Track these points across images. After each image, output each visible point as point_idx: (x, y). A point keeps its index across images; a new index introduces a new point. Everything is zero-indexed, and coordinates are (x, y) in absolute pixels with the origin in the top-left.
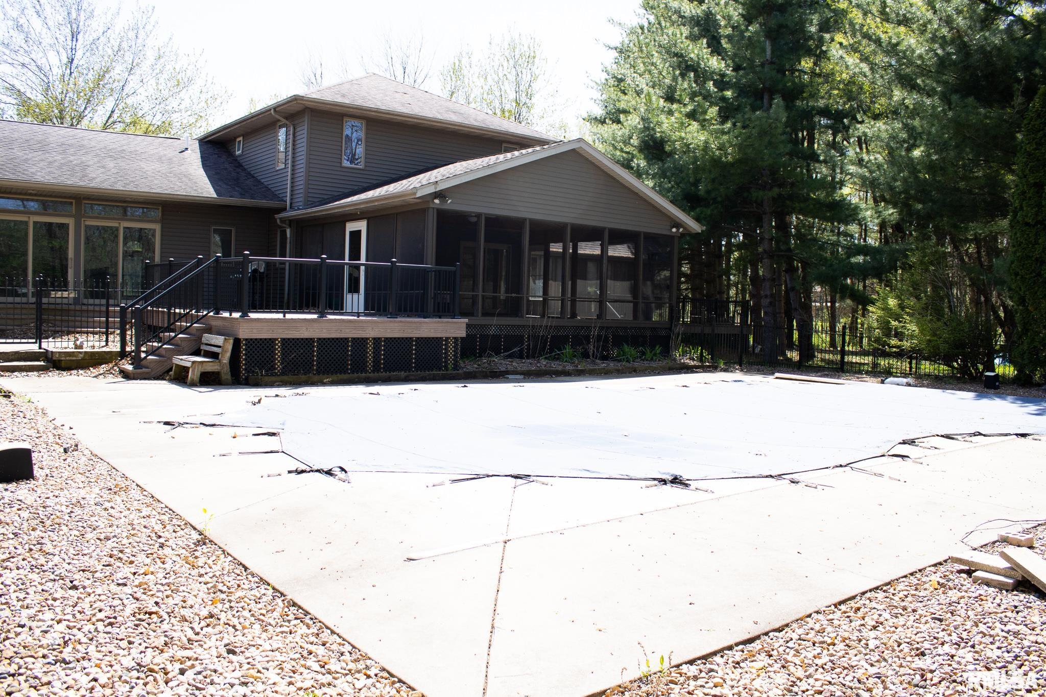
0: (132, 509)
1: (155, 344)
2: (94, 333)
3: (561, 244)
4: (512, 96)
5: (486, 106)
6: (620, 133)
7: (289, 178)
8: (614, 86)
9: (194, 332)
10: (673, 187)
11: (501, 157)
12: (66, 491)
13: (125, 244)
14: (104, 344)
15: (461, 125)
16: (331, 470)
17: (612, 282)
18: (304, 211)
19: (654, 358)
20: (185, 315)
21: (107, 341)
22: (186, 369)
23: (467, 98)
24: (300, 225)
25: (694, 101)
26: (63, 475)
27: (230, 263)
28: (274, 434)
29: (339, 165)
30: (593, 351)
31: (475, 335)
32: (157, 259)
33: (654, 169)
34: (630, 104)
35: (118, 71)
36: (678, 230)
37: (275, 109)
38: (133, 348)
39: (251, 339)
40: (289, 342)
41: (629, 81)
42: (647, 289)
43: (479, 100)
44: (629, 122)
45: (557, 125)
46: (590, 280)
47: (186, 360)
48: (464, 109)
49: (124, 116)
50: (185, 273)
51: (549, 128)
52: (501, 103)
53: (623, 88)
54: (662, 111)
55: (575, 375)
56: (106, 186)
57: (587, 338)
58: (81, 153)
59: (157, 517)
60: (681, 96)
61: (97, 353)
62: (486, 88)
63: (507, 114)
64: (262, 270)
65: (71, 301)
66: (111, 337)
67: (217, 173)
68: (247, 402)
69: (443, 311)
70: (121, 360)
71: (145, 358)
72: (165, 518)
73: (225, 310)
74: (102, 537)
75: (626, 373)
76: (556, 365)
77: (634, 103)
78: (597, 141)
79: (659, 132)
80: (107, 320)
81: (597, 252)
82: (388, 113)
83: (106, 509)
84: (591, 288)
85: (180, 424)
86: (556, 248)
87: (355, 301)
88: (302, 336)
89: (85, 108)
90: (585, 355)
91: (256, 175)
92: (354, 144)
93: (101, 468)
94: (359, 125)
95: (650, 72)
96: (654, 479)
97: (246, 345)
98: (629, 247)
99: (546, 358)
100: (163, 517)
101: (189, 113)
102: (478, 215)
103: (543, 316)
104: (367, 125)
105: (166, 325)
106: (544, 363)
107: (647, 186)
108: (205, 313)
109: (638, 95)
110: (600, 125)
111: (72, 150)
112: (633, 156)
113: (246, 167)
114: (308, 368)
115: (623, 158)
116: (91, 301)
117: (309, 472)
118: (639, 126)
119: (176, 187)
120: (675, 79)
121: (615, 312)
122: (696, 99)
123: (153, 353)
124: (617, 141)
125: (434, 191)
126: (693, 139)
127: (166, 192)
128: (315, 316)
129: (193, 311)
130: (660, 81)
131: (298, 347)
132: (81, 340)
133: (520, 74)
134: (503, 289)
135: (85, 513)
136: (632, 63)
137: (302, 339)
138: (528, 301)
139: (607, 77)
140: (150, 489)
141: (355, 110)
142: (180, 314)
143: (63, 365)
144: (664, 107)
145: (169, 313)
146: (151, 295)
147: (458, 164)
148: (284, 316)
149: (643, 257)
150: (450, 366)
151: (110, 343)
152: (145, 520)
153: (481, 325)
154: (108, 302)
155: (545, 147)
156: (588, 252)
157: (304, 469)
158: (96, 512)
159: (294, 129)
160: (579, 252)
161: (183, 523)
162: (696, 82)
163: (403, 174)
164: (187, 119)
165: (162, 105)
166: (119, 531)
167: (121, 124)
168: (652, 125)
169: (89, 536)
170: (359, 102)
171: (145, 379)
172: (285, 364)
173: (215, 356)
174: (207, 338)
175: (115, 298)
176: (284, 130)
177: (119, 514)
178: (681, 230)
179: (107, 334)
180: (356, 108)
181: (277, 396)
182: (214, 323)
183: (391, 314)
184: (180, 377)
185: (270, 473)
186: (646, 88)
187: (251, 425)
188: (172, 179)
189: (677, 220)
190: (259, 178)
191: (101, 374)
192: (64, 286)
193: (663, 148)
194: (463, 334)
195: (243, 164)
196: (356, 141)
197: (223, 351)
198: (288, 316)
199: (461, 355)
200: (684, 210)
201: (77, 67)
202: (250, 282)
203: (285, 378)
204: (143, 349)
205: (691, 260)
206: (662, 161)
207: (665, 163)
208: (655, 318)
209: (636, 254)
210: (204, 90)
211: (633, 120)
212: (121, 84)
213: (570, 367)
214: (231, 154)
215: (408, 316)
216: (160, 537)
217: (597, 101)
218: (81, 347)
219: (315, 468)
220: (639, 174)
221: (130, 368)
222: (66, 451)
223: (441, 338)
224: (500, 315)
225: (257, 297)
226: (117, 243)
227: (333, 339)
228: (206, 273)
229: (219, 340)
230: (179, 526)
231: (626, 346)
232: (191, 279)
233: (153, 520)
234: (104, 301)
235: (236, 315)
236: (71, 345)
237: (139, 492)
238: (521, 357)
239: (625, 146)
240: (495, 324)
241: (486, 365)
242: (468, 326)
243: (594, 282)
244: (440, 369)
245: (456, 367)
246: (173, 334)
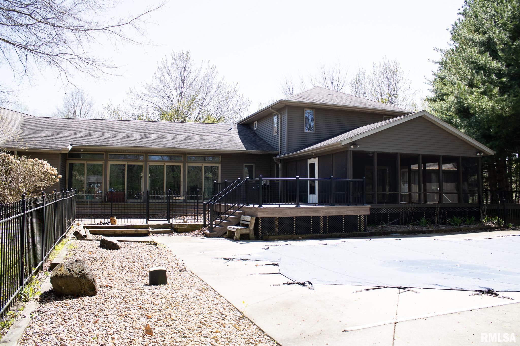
0: (210, 300)
1: (219, 221)
2: (192, 216)
3: (417, 165)
4: (387, 91)
5: (373, 98)
6: (444, 106)
7: (279, 139)
8: (439, 82)
9: (237, 215)
10: (476, 131)
11: (383, 123)
12: (181, 290)
13: (205, 174)
14: (196, 220)
15: (362, 108)
16: (304, 283)
17: (445, 183)
18: (287, 155)
19: (471, 223)
20: (233, 206)
21: (198, 219)
22: (233, 233)
23: (364, 94)
24: (286, 162)
25: (485, 85)
26: (179, 282)
27: (252, 181)
28: (275, 265)
29: (303, 132)
30: (437, 220)
31: (375, 213)
32: (219, 180)
33: (465, 123)
34: (449, 90)
35: (201, 95)
36: (480, 154)
37: (271, 107)
38: (209, 222)
39: (264, 218)
40: (282, 219)
41: (447, 78)
42: (465, 187)
43: (370, 95)
44: (449, 100)
45: (411, 104)
46: (433, 183)
47: (233, 228)
48: (363, 100)
49: (204, 115)
50: (232, 187)
51: (406, 106)
52: (381, 96)
53: (444, 83)
54: (467, 92)
55: (428, 233)
56: (196, 147)
57: (434, 213)
58: (186, 133)
59: (221, 304)
60: (477, 83)
61: (194, 225)
62: (373, 89)
63: (385, 101)
64: (268, 184)
65: (182, 201)
66: (199, 217)
67: (245, 139)
68: (262, 248)
69: (357, 201)
70: (204, 228)
71: (215, 227)
72: (225, 305)
73: (251, 204)
74: (197, 313)
75: (455, 232)
76: (417, 228)
77: (451, 89)
78: (432, 111)
79: (466, 104)
80: (198, 210)
81: (436, 168)
82: (326, 105)
83: (198, 300)
84: (434, 187)
85: (231, 259)
86: (414, 167)
87: (313, 198)
88: (288, 216)
89: (187, 113)
90: (433, 223)
91: (263, 139)
92: (310, 121)
93: (196, 280)
94: (312, 112)
95: (459, 73)
96: (477, 291)
97: (261, 220)
98: (453, 165)
99: (412, 225)
100: (224, 305)
101: (232, 112)
102: (373, 153)
103: (409, 202)
104: (316, 111)
105: (224, 212)
106: (411, 227)
107: (461, 132)
108: (242, 205)
109: (453, 85)
110: (433, 103)
111: (182, 133)
112: (453, 117)
113: (259, 135)
114: (291, 231)
115: (447, 118)
116: (191, 201)
117: (293, 284)
118: (455, 101)
119: (227, 146)
120: (473, 75)
121: (447, 199)
122: (486, 84)
123: (218, 225)
124: (443, 110)
125: (350, 142)
126: (485, 105)
127: (223, 149)
128: (294, 206)
129: (236, 205)
130: (464, 77)
131: (286, 221)
132: (186, 219)
133: (390, 81)
134: (387, 189)
135: (189, 301)
136: (449, 69)
137: (288, 217)
138: (401, 195)
139: (436, 78)
140: (218, 290)
141: (309, 105)
142: (230, 206)
143: (179, 230)
144: (468, 90)
145: (225, 205)
146: (217, 197)
147: (362, 128)
148: (279, 206)
149: (462, 169)
150: (362, 230)
151: (199, 220)
152: (216, 306)
153: (377, 208)
154: (198, 201)
155: (406, 116)
156: (431, 168)
157: (291, 282)
158: (194, 301)
159: (281, 116)
160: (427, 168)
161: (233, 308)
162: (485, 75)
163: (334, 134)
164: (231, 114)
165: (220, 109)
166: (204, 310)
167: (202, 119)
168: (462, 100)
169: (191, 312)
170: (311, 101)
171: (215, 237)
172: (280, 229)
173: (247, 226)
174: (243, 217)
175: (201, 199)
176: (276, 117)
177: (204, 302)
178: (482, 154)
179: (198, 216)
180: (310, 104)
181: (276, 245)
182: (246, 210)
183: (331, 204)
184: (231, 236)
185: (274, 284)
186: (457, 82)
187: (265, 260)
188: (225, 143)
189: (480, 149)
190: (265, 140)
191: (195, 235)
192: (179, 194)
193: (469, 112)
194: (368, 213)
195: (258, 134)
196: (311, 119)
197: (250, 224)
198: (281, 206)
199: (368, 224)
200: (483, 144)
201: (184, 96)
202: (262, 190)
203: (280, 236)
204: (214, 223)
205: (488, 170)
206: (469, 118)
207: (471, 119)
208: (470, 201)
209: (458, 168)
210: (239, 101)
211: (452, 98)
212: (202, 101)
213: (425, 229)
214: (252, 130)
215: (340, 205)
216: (223, 314)
217: (431, 90)
218: (186, 222)
219: (296, 282)
220: (456, 126)
221: (208, 232)
222: (180, 271)
223: (357, 215)
224: (387, 203)
225: (266, 197)
226: (202, 173)
227: (303, 217)
228: (241, 186)
229: (248, 218)
230: (231, 309)
231: (455, 217)
232: (235, 189)
233: (220, 306)
234: (196, 201)
235: (256, 206)
236: (182, 221)
237: (213, 292)
238: (399, 224)
239: (448, 112)
240: (385, 207)
241: (381, 229)
242: (371, 209)
243: (435, 184)
244: (357, 231)
245: (365, 230)
246: (227, 216)
